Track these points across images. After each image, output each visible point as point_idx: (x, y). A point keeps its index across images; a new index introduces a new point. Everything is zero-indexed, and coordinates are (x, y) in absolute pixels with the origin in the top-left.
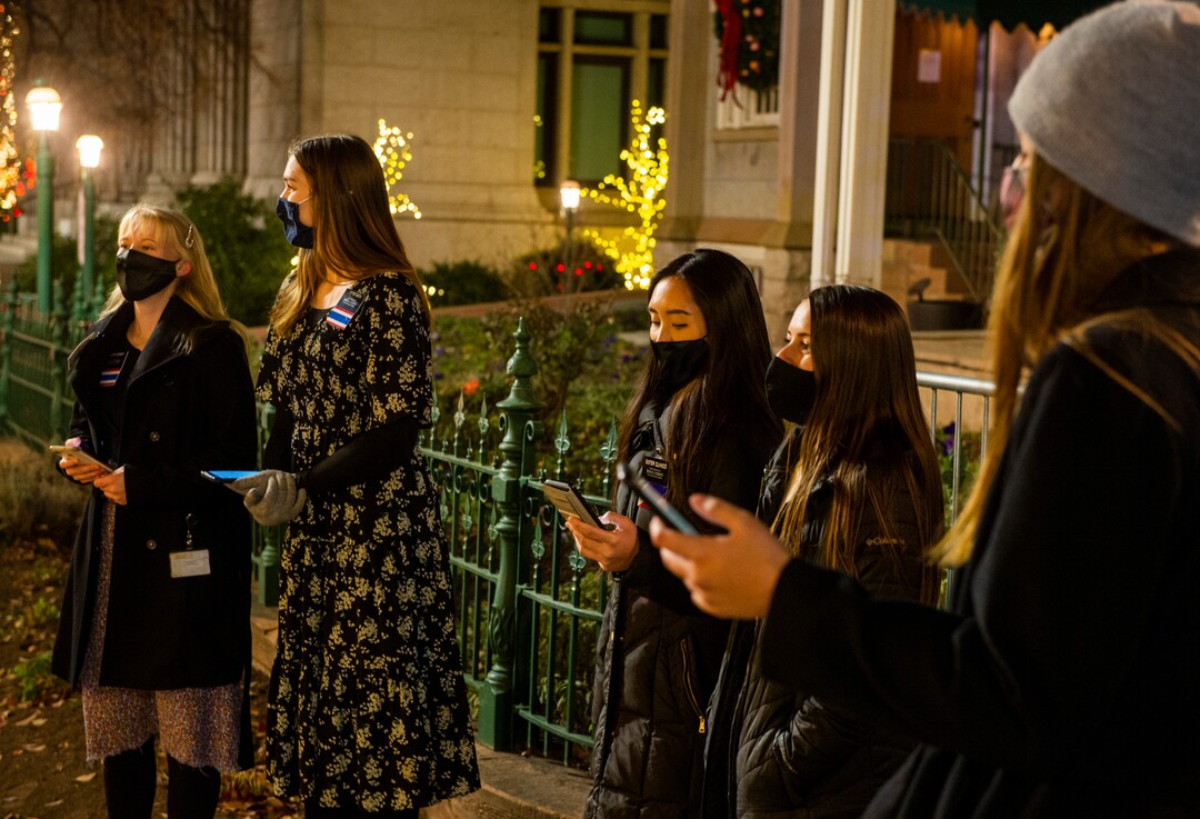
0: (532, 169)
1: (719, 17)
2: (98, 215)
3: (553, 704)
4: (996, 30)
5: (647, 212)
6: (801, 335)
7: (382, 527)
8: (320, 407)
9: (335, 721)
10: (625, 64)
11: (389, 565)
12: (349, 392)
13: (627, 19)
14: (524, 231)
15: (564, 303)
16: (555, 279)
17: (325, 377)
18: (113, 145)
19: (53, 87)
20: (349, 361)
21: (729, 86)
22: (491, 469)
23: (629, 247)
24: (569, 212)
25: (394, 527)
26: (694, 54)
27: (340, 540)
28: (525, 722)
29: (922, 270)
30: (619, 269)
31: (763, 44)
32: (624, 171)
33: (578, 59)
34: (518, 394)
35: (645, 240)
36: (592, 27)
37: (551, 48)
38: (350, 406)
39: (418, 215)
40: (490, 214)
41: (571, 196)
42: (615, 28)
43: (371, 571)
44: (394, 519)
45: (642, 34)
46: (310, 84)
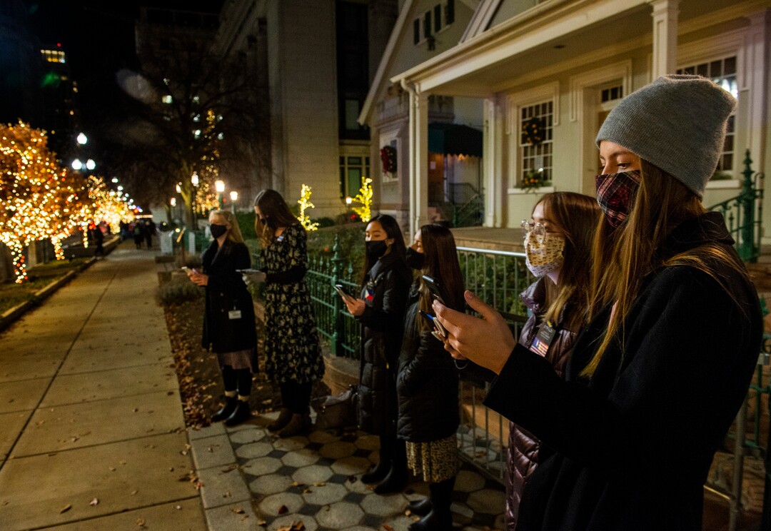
0: (340, 195)
1: (382, 156)
2: (238, 211)
3: (352, 342)
4: (449, 156)
5: (367, 204)
6: (418, 241)
7: (293, 301)
8: (275, 265)
9: (282, 358)
10: (360, 169)
11: (295, 312)
12: (283, 260)
13: (360, 159)
14: (338, 209)
15: (349, 226)
16: (346, 220)
17: (276, 256)
18: (241, 195)
19: (223, 180)
20: (282, 251)
21: (385, 172)
22: (331, 277)
23: (363, 211)
24: (349, 204)
25: (296, 300)
26: (377, 166)
27: (280, 305)
28: (344, 349)
29: (434, 214)
30: (361, 217)
31: (393, 162)
32: (361, 194)
33: (349, 169)
34: (337, 256)
35: (367, 210)
36: (352, 161)
37: (342, 166)
38: (283, 264)
39: (313, 207)
40: (331, 205)
41: (349, 200)
42: (357, 161)
43: (290, 314)
44: (296, 298)
45: (364, 162)
46: (286, 177)
